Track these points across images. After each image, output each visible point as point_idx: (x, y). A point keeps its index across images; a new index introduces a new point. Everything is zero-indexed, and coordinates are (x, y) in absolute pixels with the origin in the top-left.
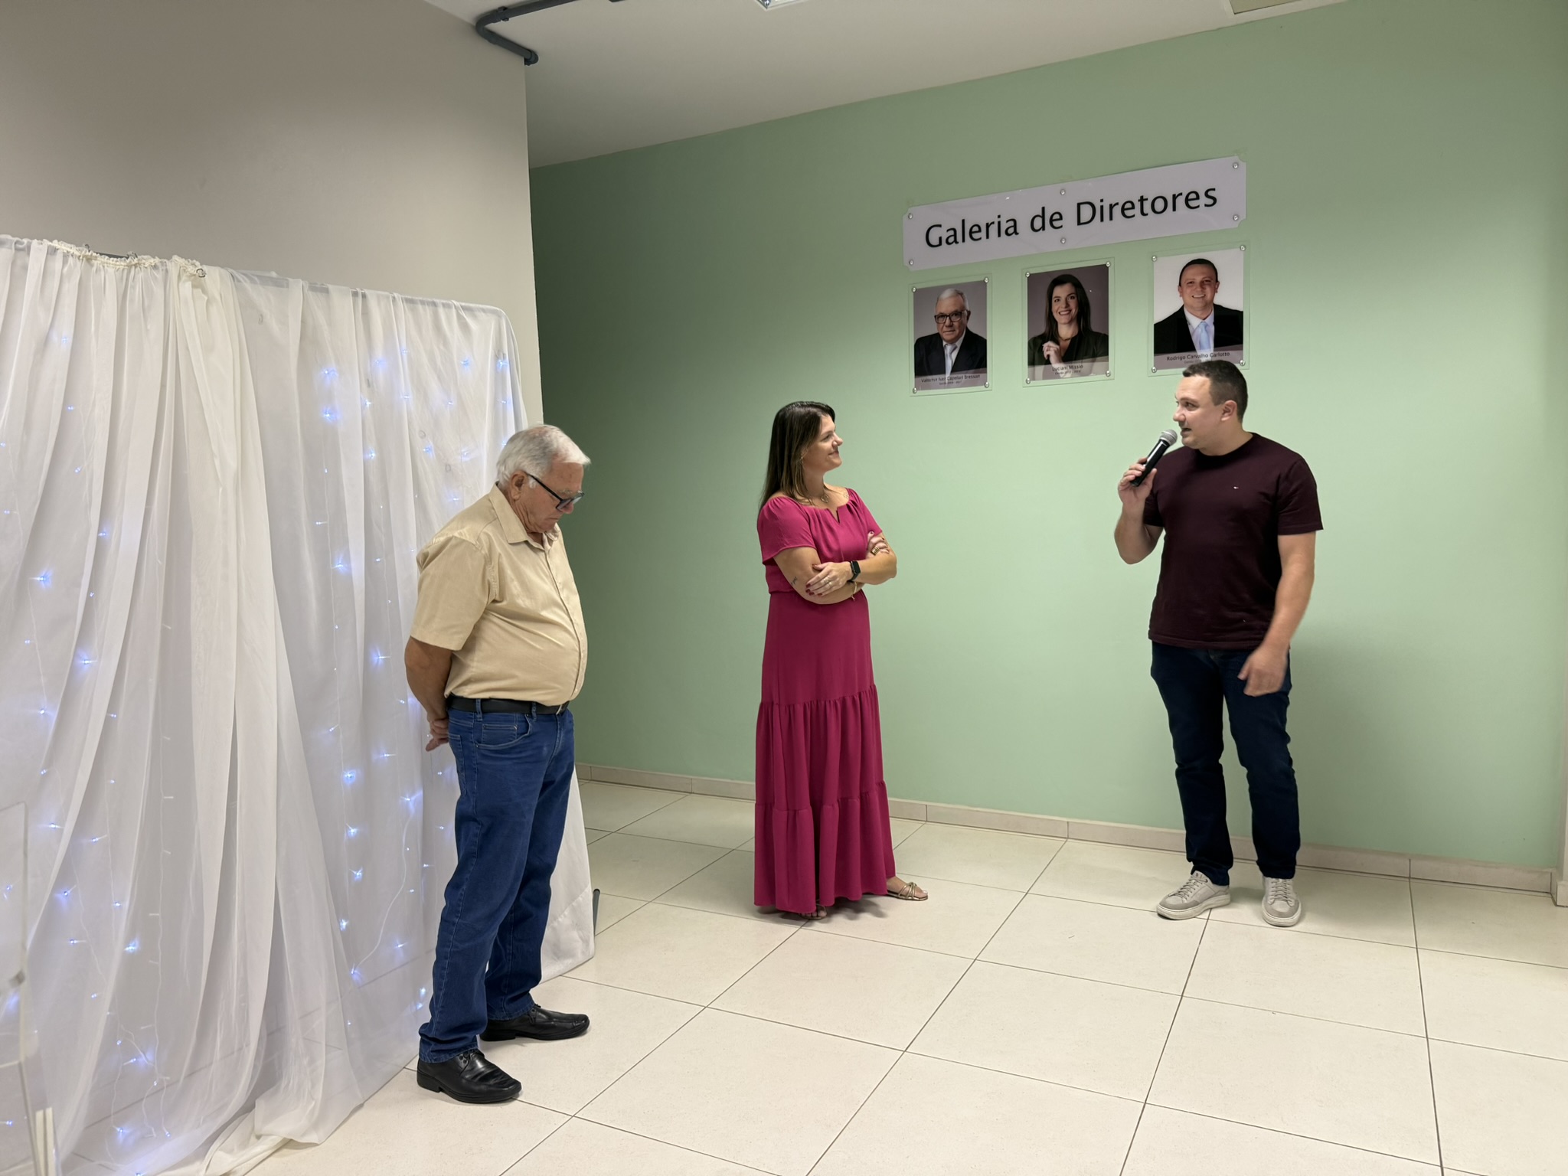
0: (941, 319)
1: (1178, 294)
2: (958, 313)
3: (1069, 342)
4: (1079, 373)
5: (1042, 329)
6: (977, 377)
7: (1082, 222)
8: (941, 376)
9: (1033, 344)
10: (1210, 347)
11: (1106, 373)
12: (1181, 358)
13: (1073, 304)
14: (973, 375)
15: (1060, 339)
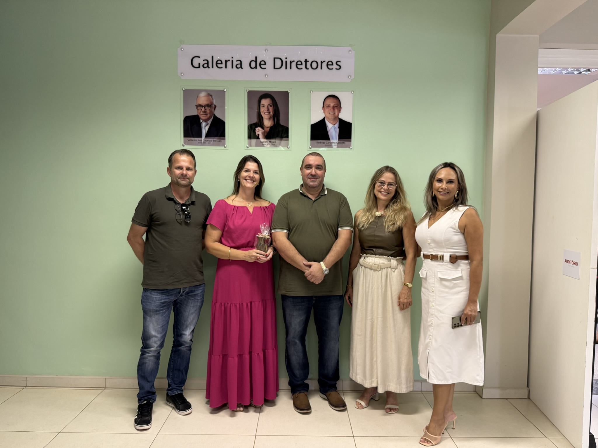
0: (199, 108)
1: (322, 111)
2: (210, 105)
3: (269, 129)
4: (274, 145)
5: (255, 120)
6: (219, 141)
7: (276, 67)
8: (199, 139)
9: (250, 127)
10: (336, 139)
11: (287, 147)
12: (323, 143)
13: (271, 109)
14: (218, 140)
15: (264, 127)
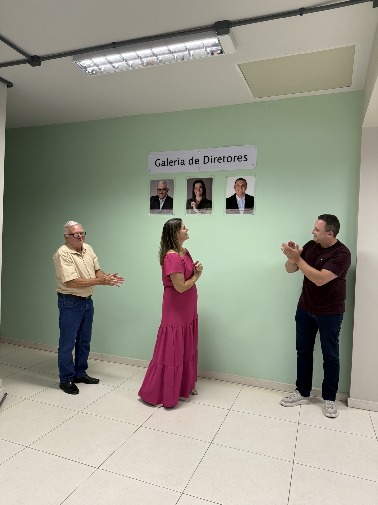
0: (159, 191)
1: (234, 189)
2: (164, 189)
3: (199, 202)
4: (202, 213)
5: (191, 197)
6: (170, 211)
7: (205, 163)
8: (158, 210)
9: (188, 202)
10: (243, 208)
11: (211, 214)
12: (234, 211)
13: (201, 190)
14: (168, 210)
15: (196, 201)
